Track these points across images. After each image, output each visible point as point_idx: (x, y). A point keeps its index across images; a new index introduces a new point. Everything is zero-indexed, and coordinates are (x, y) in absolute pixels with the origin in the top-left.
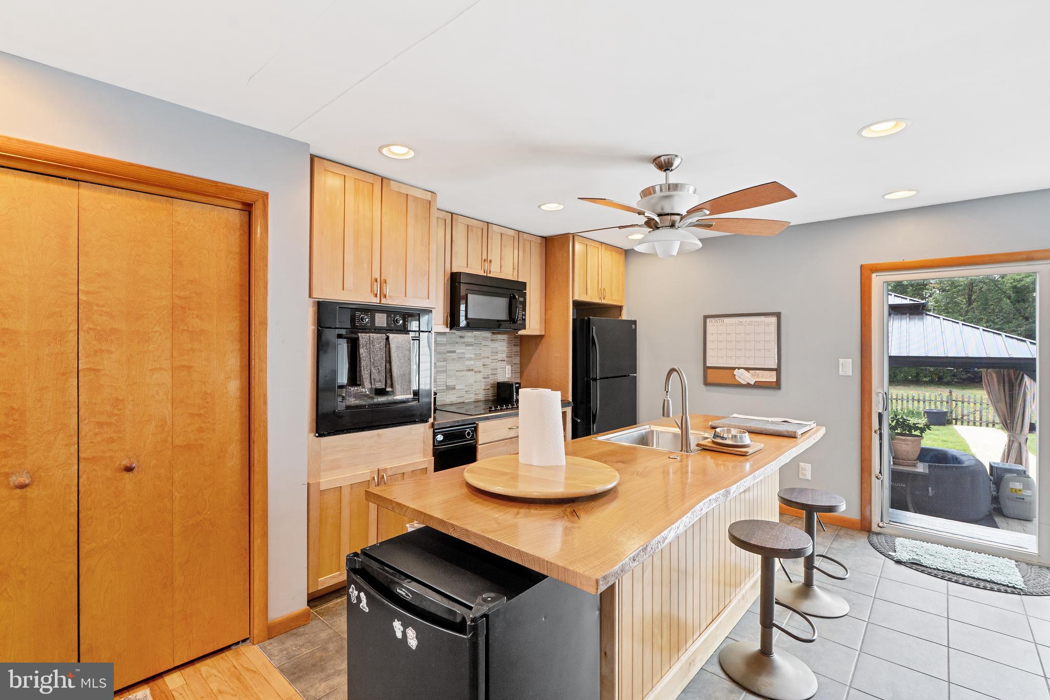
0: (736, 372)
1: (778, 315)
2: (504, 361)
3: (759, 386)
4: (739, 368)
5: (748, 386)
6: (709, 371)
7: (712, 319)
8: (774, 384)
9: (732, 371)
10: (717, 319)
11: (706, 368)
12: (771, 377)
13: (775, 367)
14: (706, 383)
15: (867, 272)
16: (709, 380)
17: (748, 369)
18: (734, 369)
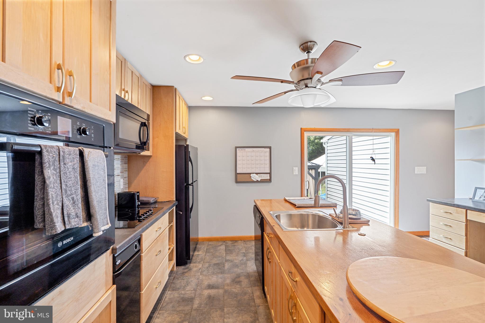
0: (252, 175)
1: (270, 148)
2: (119, 175)
3: (263, 181)
4: (253, 173)
5: (257, 182)
6: (238, 175)
7: (240, 149)
8: (269, 180)
9: (250, 175)
10: (242, 149)
11: (237, 174)
12: (267, 177)
13: (269, 172)
14: (237, 182)
15: (302, 131)
16: (238, 180)
17: (257, 174)
18: (251, 173)
